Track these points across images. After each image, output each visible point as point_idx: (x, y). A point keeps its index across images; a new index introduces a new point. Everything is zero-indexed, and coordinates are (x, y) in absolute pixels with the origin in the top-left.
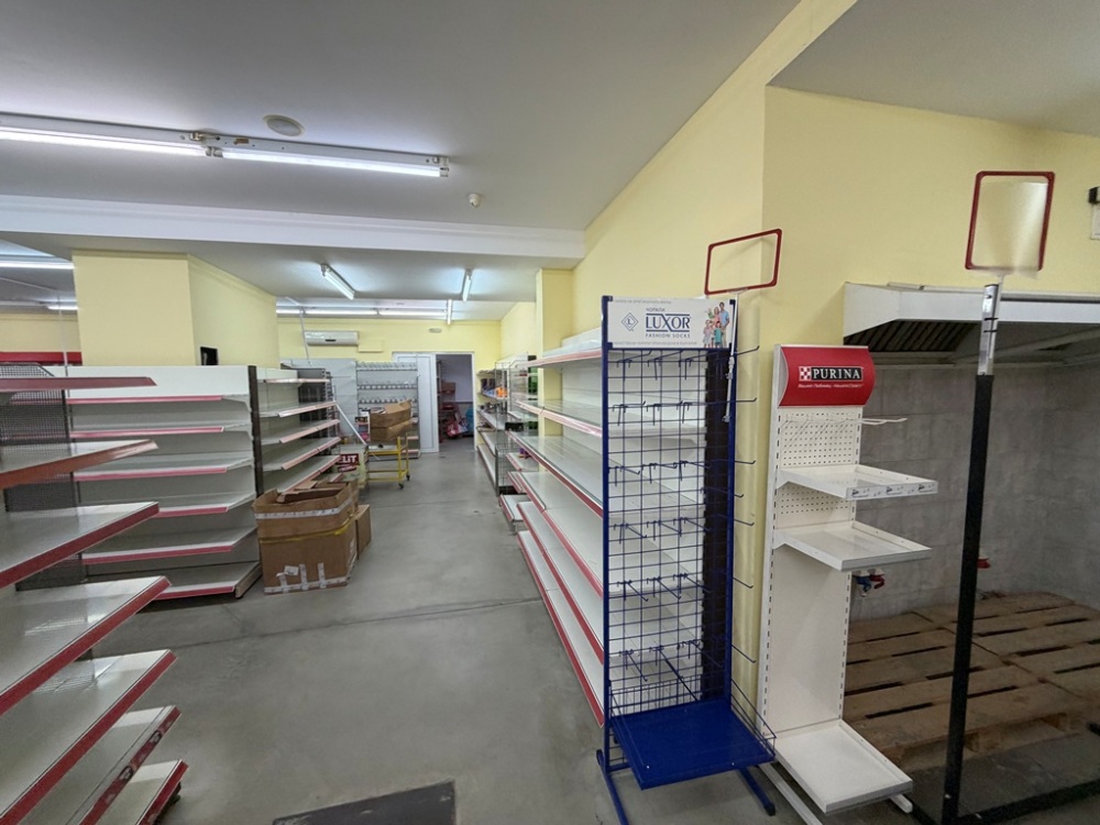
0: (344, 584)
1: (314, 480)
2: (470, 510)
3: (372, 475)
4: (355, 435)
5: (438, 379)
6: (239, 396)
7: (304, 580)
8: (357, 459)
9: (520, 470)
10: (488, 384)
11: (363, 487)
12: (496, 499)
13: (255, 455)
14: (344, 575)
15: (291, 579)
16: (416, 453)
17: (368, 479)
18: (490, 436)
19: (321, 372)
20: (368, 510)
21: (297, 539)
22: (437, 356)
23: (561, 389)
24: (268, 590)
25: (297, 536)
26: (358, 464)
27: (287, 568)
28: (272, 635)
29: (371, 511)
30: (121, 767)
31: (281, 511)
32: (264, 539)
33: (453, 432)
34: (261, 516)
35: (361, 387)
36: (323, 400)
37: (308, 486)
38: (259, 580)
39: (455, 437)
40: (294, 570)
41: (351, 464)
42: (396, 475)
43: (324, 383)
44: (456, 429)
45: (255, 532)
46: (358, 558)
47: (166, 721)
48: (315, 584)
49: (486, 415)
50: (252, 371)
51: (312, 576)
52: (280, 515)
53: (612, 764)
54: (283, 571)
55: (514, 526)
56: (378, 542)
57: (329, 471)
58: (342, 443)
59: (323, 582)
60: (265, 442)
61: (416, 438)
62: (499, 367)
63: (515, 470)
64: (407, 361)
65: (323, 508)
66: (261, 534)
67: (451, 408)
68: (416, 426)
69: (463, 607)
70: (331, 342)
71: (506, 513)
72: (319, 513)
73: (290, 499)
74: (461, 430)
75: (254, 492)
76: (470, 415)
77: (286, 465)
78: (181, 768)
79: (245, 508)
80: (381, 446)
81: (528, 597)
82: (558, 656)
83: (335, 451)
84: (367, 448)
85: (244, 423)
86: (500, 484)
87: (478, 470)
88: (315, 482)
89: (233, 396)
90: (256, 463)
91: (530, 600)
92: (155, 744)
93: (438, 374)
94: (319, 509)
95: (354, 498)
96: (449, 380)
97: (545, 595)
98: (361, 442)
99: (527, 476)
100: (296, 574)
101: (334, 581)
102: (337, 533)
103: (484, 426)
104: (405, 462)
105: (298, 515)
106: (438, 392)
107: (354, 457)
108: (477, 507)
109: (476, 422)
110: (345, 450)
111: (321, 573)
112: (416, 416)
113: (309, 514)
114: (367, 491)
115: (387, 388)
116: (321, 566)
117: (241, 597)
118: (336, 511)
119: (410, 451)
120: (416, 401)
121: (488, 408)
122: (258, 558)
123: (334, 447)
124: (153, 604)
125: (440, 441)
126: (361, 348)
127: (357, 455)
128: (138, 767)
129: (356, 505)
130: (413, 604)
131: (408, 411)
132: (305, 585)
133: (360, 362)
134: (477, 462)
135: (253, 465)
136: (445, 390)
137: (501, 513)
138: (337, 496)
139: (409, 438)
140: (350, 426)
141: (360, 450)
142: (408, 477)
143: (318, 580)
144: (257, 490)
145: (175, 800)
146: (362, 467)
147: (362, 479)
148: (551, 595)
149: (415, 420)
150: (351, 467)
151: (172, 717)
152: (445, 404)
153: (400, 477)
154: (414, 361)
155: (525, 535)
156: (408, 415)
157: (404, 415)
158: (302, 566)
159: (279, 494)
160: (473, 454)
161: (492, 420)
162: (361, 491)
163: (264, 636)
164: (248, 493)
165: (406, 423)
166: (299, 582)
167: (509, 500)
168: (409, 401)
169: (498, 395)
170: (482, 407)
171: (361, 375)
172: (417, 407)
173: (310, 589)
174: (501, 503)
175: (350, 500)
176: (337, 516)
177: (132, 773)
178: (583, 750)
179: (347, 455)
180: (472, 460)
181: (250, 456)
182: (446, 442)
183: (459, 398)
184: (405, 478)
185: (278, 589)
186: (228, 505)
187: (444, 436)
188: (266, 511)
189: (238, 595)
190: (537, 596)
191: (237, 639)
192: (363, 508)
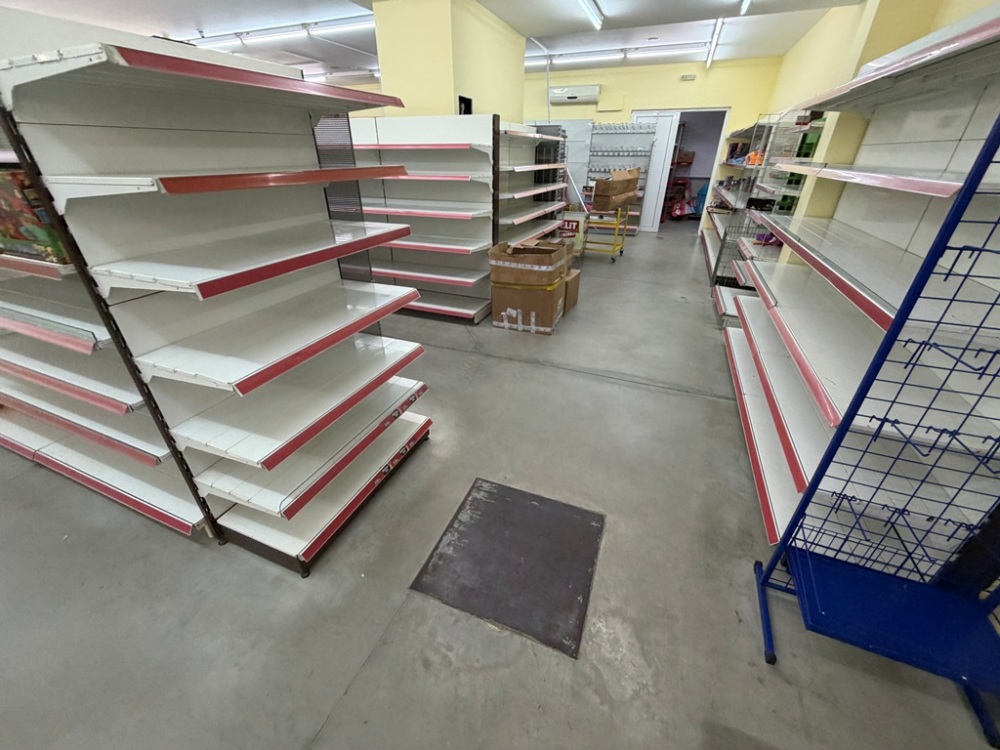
0: (549, 334)
1: (539, 239)
2: (677, 294)
3: (588, 246)
4: (580, 204)
5: (676, 147)
6: (484, 146)
7: (520, 322)
8: (577, 226)
9: (752, 258)
10: (738, 150)
11: (578, 254)
12: (709, 289)
13: (494, 208)
14: (550, 326)
15: (512, 320)
16: (635, 230)
17: (584, 248)
18: (721, 221)
19: (556, 130)
20: (579, 274)
21: (517, 287)
22: (682, 114)
23: (858, 149)
24: (495, 323)
25: (518, 285)
26: (578, 232)
27: (509, 310)
28: (494, 357)
29: (581, 277)
30: (392, 409)
31: (507, 261)
32: (495, 282)
33: (678, 212)
34: (493, 262)
35: (594, 153)
36: (555, 161)
37: (532, 244)
38: (489, 314)
39: (679, 219)
40: (513, 313)
41: (572, 230)
42: (610, 248)
43: (558, 142)
44: (681, 209)
45: (488, 276)
46: (563, 315)
47: (418, 391)
48: (527, 328)
49: (724, 192)
50: (496, 119)
51: (526, 321)
52: (507, 264)
53: (770, 581)
54: (505, 311)
55: (721, 320)
56: (583, 306)
57: (552, 234)
58: (566, 209)
59: (533, 328)
60: (503, 196)
61: (637, 213)
62: (764, 121)
63: (743, 258)
64: (644, 121)
65: (540, 263)
66: (493, 278)
67: (684, 185)
68: (640, 200)
69: (645, 382)
70: (572, 100)
71: (716, 305)
72: (536, 268)
73: (516, 251)
74: (688, 210)
75: (491, 241)
76: (702, 195)
77: (517, 221)
78: (429, 423)
79: (483, 254)
80: (601, 217)
81: (718, 394)
82: (737, 459)
83: (559, 216)
84: (588, 218)
85: (486, 175)
86: (719, 274)
87: (696, 255)
88: (538, 241)
89: (479, 146)
90: (494, 215)
91: (720, 397)
92: (412, 402)
93: (677, 141)
94: (536, 264)
95: (568, 261)
96: (688, 148)
97: (741, 399)
98: (584, 211)
99: (759, 265)
100: (514, 316)
101: (542, 329)
102: (549, 289)
103: (717, 207)
104: (621, 238)
105: (521, 266)
106: (672, 164)
107: (575, 224)
108: (686, 294)
109: (709, 200)
110: (568, 216)
111: (533, 320)
112: (642, 189)
113: (528, 267)
114: (581, 260)
115: (619, 155)
116: (533, 314)
117: (478, 324)
118: (551, 268)
119: (628, 227)
120: (646, 172)
121: (728, 183)
122: (490, 297)
123: (559, 211)
124: (403, 309)
125: (662, 221)
126: (600, 107)
127: (578, 222)
128: (403, 411)
129: (569, 269)
130: (601, 365)
131: (635, 181)
132: (520, 327)
133: (596, 124)
134: (697, 248)
135: (492, 217)
136: (682, 161)
137: (711, 304)
138: (553, 255)
139: (630, 213)
140: (577, 194)
141: (581, 218)
142: (621, 252)
143: (529, 325)
144: (493, 240)
145: (425, 438)
146: (580, 235)
147: (578, 247)
148: (748, 400)
149: (640, 194)
150: (570, 234)
151: (423, 389)
152: (676, 179)
153: (614, 251)
154: (652, 121)
155: (735, 333)
156: (634, 185)
157: (630, 184)
158: (519, 311)
159: (509, 247)
160: (695, 238)
161: (731, 198)
162: (576, 258)
163: (488, 356)
164: (486, 242)
165: (631, 194)
166: (516, 323)
167: (726, 294)
168: (639, 169)
169: (751, 162)
170: (721, 183)
171: (597, 139)
172: (646, 179)
173: (524, 331)
174: (714, 294)
175: (563, 262)
176: (550, 273)
177: (399, 415)
178: (740, 552)
179: (569, 222)
180: (693, 245)
181: (489, 207)
182: (668, 223)
183: (695, 172)
184: (618, 253)
185: (501, 324)
186: (471, 248)
187: (667, 216)
188: (498, 258)
189: (476, 321)
190: (730, 395)
191: (471, 352)
192: (575, 272)
